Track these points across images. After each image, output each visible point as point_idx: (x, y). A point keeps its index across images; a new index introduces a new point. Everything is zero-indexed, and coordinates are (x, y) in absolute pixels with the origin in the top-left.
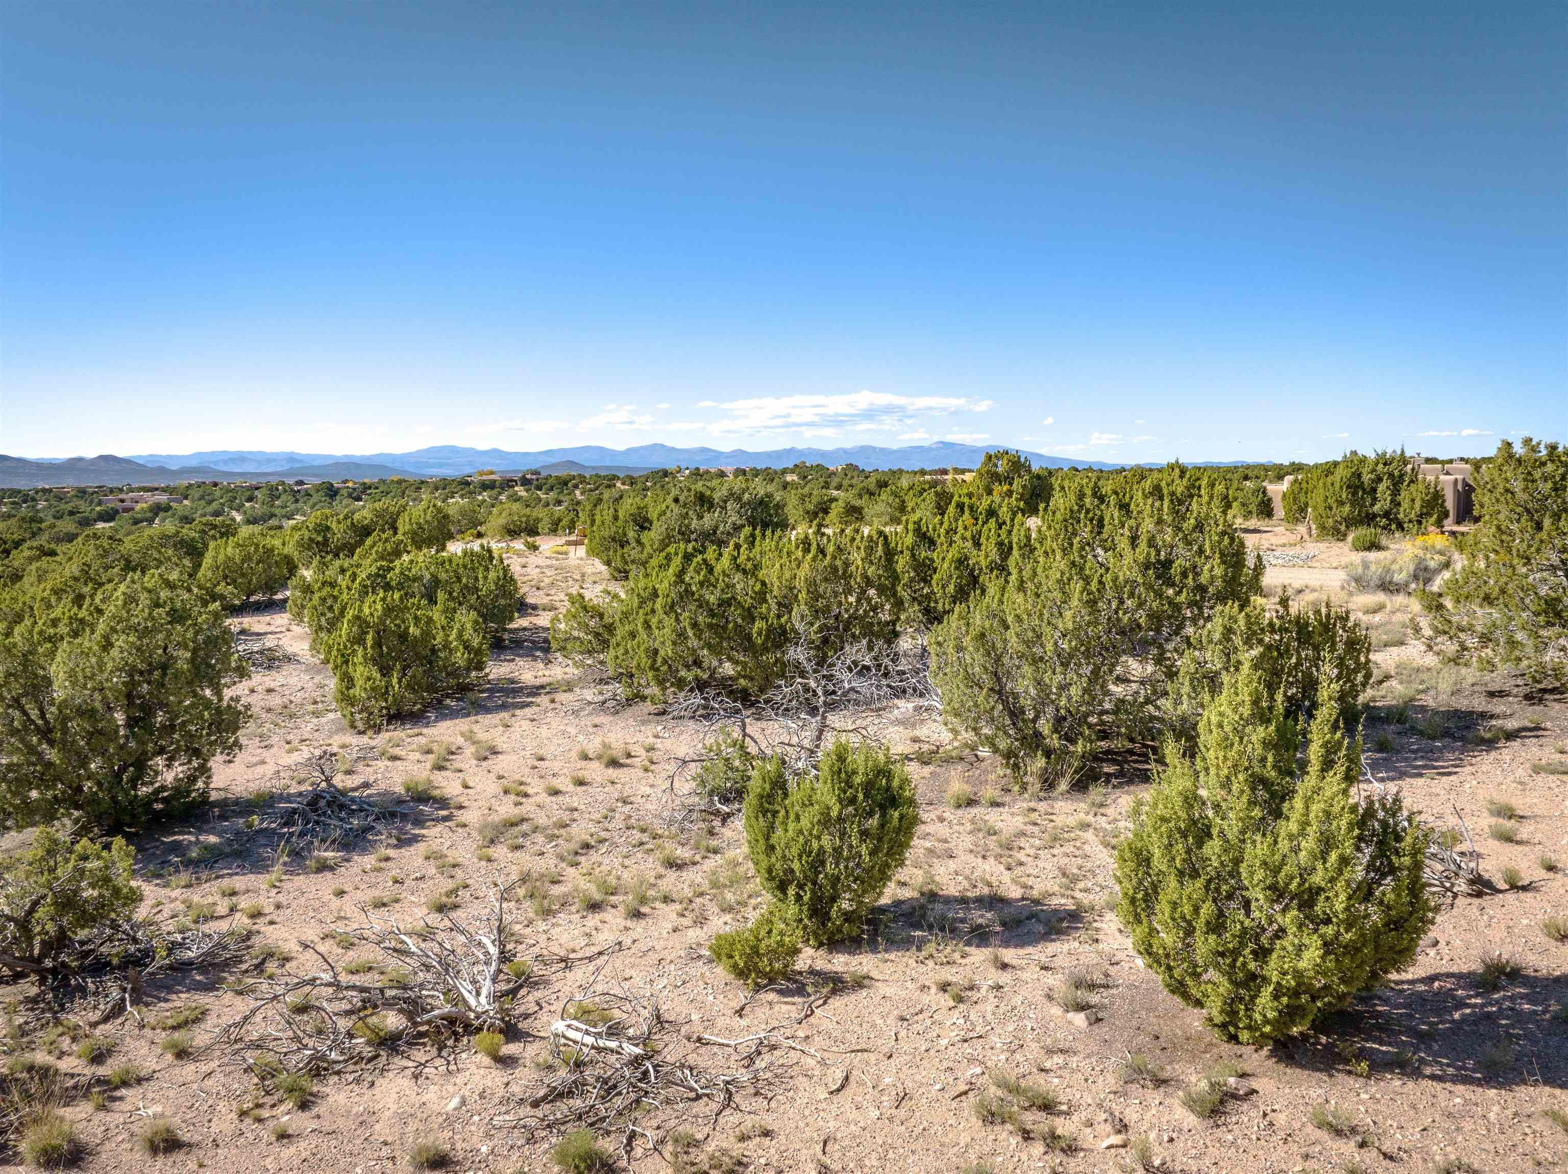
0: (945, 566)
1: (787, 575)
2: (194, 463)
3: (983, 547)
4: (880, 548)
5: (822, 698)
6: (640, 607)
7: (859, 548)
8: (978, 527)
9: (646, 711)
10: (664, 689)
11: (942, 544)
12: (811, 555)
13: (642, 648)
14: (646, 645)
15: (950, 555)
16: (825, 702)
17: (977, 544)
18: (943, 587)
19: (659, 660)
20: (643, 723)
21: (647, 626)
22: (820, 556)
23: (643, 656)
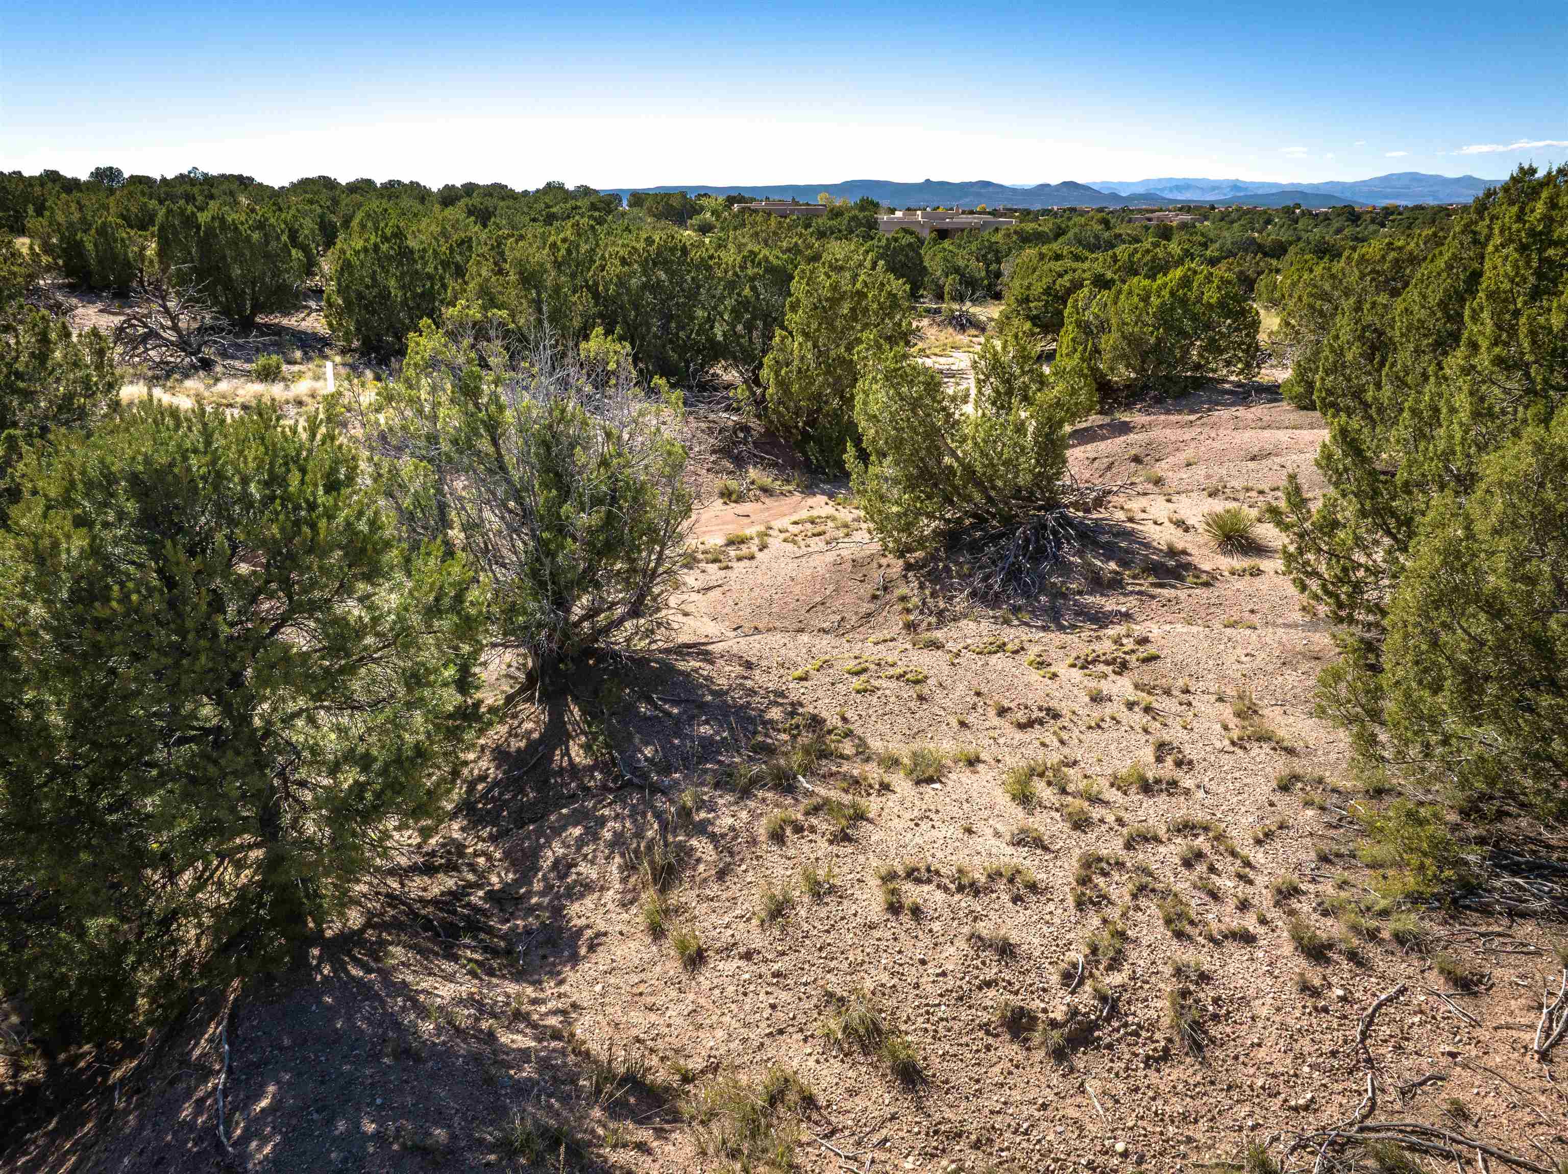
2: (1141, 190)
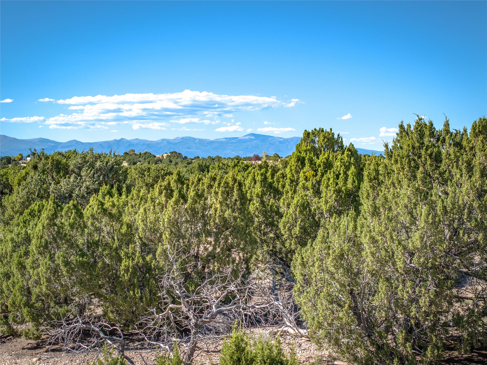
0: (291, 211)
1: (151, 217)
3: (323, 195)
4: (235, 193)
5: (193, 321)
6: (14, 251)
7: (216, 193)
8: (318, 178)
9: (19, 346)
10: (38, 324)
11: (287, 192)
12: (173, 199)
13: (17, 287)
14: (20, 284)
15: (295, 201)
16: (196, 325)
17: (317, 193)
18: (290, 230)
19: (34, 298)
20: (18, 356)
21: (22, 267)
22: (182, 201)
23: (18, 294)
